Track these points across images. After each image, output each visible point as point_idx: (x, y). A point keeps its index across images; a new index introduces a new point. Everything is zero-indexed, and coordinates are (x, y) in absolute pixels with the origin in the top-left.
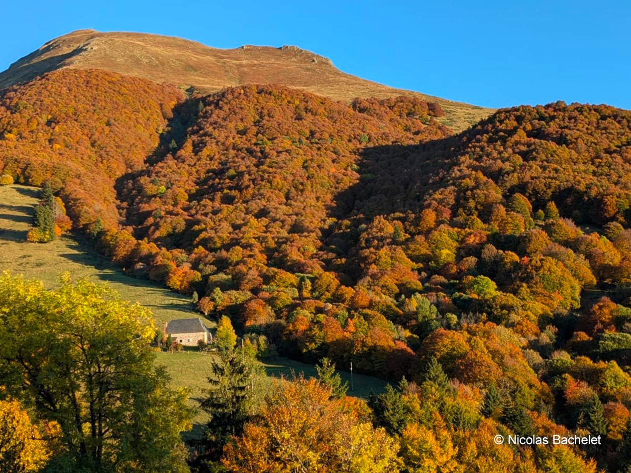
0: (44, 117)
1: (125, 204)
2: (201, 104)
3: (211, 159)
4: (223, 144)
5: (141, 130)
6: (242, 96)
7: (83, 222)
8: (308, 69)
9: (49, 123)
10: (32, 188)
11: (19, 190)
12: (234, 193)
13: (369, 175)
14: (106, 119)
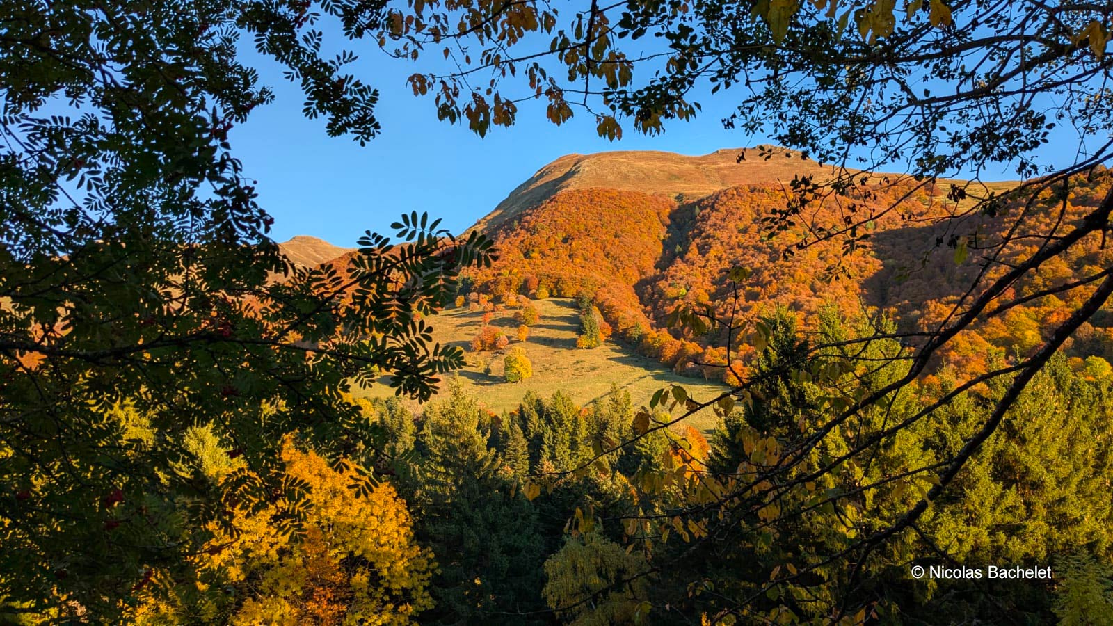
0: (560, 235)
1: (649, 308)
2: (697, 209)
3: (720, 259)
4: (728, 244)
5: (645, 239)
6: (736, 196)
7: (621, 327)
8: (786, 165)
9: (565, 240)
10: (565, 300)
11: (555, 302)
12: (757, 289)
13: (891, 260)
14: (613, 232)
